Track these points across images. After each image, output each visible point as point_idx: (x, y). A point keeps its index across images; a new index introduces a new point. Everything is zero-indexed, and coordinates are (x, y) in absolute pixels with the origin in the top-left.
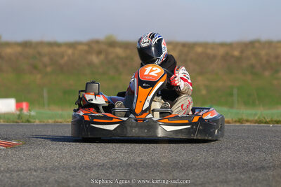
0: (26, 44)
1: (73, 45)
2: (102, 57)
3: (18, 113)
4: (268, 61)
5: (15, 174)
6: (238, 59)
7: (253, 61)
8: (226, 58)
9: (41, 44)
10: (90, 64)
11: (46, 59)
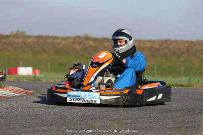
0: (39, 37)
1: (65, 39)
2: (82, 46)
3: (34, 75)
4: (175, 52)
5: (31, 110)
6: (158, 50)
7: (166, 51)
8: (151, 49)
9: (48, 37)
10: (75, 50)
11: (50, 46)
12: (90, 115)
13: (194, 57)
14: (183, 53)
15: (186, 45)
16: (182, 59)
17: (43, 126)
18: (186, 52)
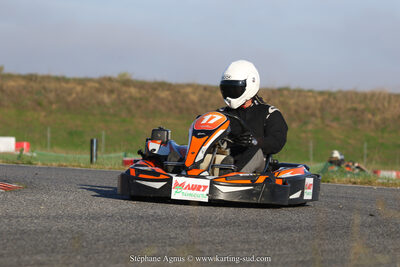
0: (31, 78)
1: (82, 82)
2: (114, 96)
3: (18, 153)
4: (296, 112)
5: (14, 221)
9: (48, 78)
10: (100, 104)
11: (52, 96)
12: (130, 235)
13: (335, 124)
14: (313, 115)
15: (320, 99)
16: (310, 127)
17: (37, 253)
18: (318, 113)
